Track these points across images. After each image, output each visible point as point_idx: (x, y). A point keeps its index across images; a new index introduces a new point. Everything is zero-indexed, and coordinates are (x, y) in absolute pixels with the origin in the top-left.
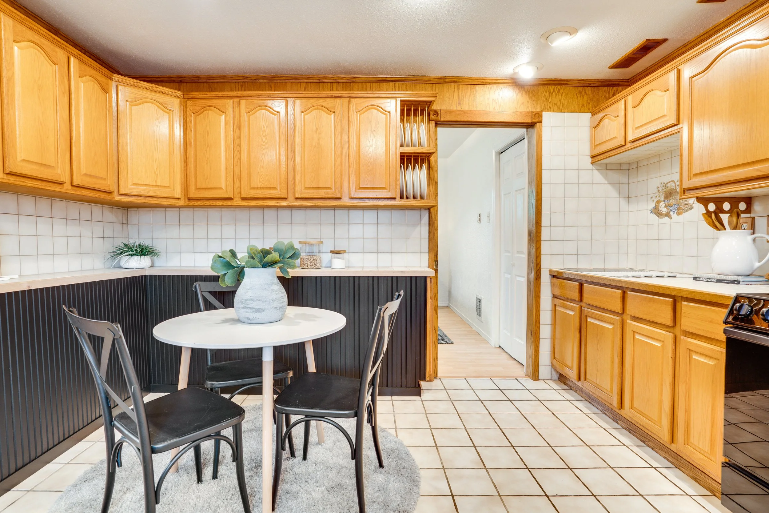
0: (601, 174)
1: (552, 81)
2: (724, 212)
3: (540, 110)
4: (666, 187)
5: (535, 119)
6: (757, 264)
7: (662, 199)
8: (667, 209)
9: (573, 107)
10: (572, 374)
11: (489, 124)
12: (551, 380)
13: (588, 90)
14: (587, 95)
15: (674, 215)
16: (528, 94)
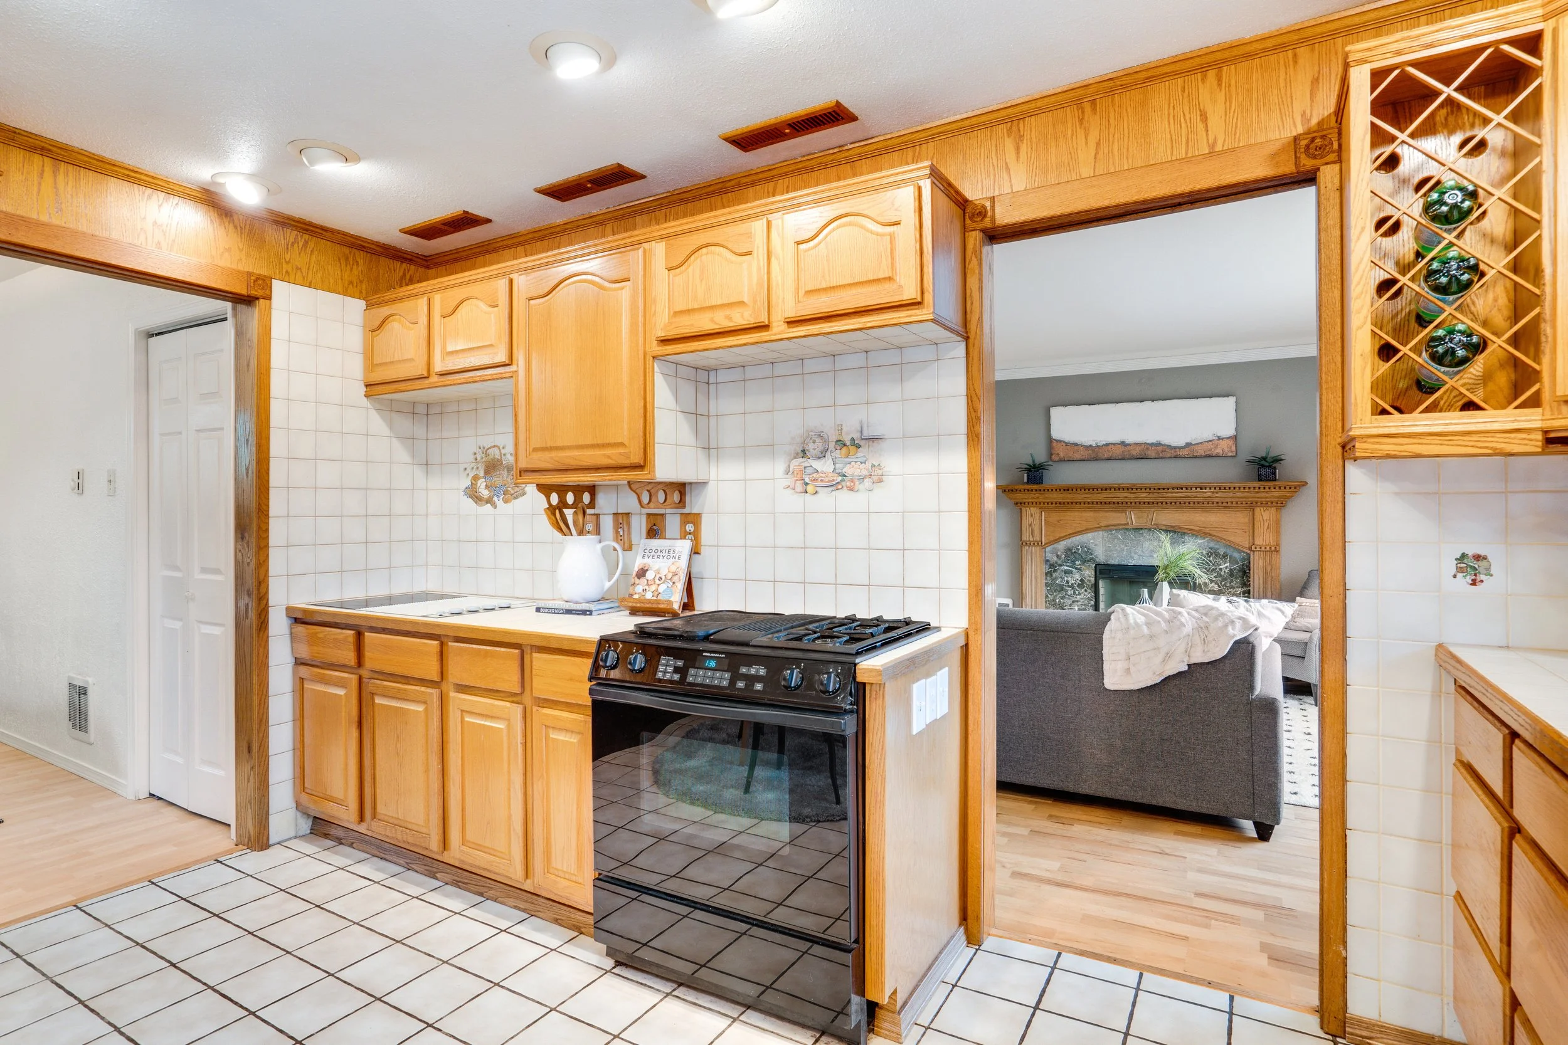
0: (382, 417)
1: (294, 221)
2: (567, 506)
3: (266, 274)
4: (487, 455)
5: (256, 291)
6: (608, 585)
7: (482, 474)
8: (489, 491)
9: (332, 281)
10: (346, 815)
11: (144, 277)
12: (296, 837)
13: (361, 256)
14: (358, 264)
15: (499, 503)
16: (241, 233)
